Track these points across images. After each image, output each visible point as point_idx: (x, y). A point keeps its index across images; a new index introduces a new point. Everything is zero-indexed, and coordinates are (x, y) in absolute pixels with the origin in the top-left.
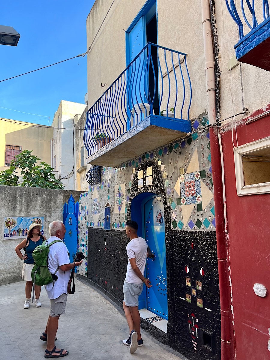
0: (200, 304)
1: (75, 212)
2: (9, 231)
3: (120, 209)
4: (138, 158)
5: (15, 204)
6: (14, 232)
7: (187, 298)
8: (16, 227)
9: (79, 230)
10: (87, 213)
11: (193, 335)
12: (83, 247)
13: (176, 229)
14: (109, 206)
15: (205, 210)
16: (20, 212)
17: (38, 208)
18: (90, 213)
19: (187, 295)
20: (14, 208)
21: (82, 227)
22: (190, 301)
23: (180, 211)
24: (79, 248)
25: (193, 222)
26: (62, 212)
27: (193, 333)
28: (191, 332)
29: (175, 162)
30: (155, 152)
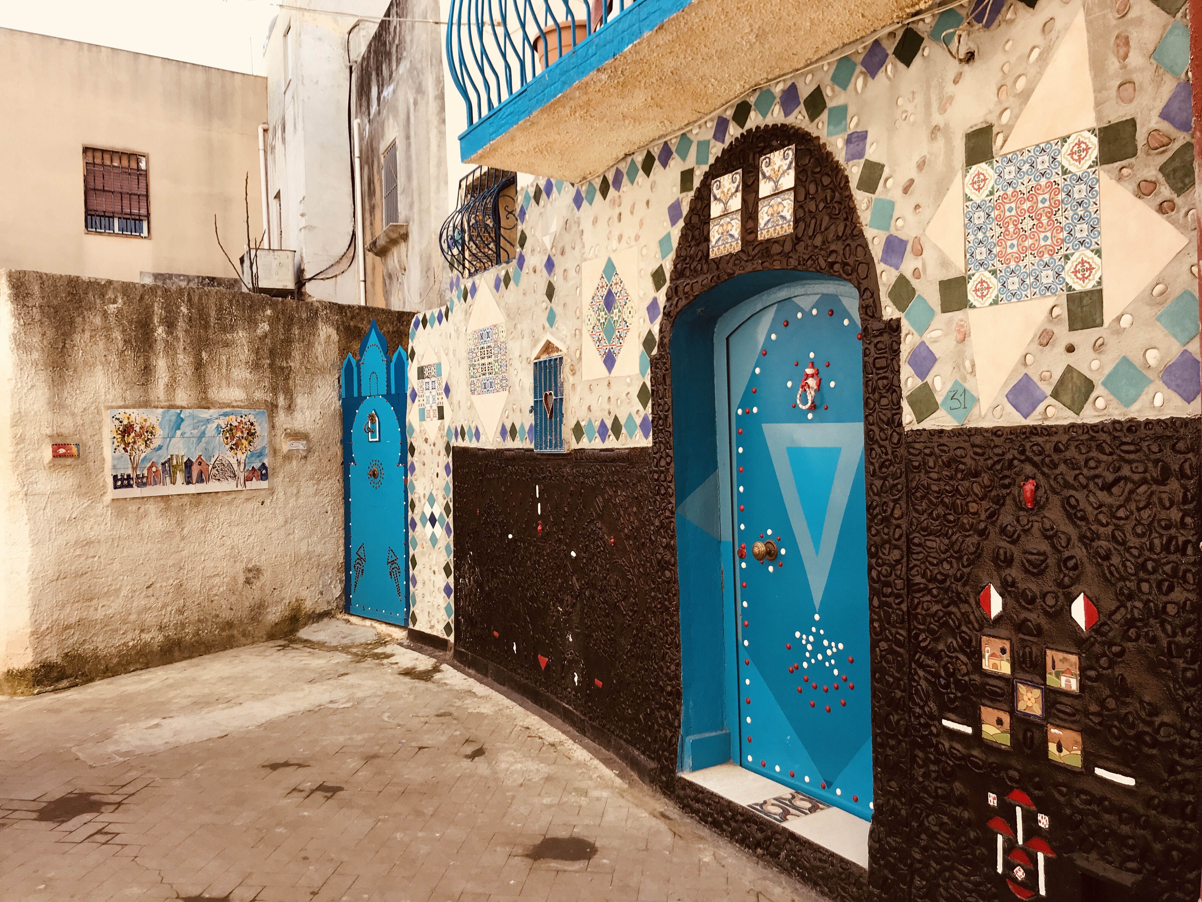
0: (1065, 752)
1: (393, 392)
2: (130, 466)
3: (610, 361)
4: (712, 120)
5: (148, 358)
6: (151, 467)
7: (985, 728)
8: (160, 448)
9: (415, 460)
10: (447, 390)
11: (1022, 884)
12: (433, 525)
13: (929, 424)
14: (555, 355)
15: (1119, 319)
16: (171, 387)
17: (241, 373)
18: (460, 390)
19: (988, 714)
20: (147, 371)
21: (426, 448)
22: (1005, 740)
23: (960, 337)
24: (414, 530)
25: (1039, 384)
26: (335, 394)
27: (1020, 873)
28: (1009, 866)
29: (935, 105)
30: (809, 77)
